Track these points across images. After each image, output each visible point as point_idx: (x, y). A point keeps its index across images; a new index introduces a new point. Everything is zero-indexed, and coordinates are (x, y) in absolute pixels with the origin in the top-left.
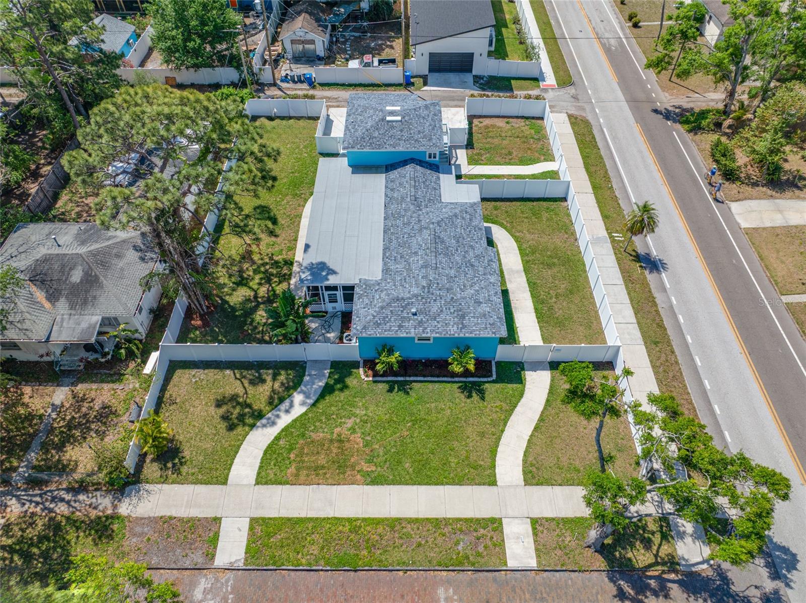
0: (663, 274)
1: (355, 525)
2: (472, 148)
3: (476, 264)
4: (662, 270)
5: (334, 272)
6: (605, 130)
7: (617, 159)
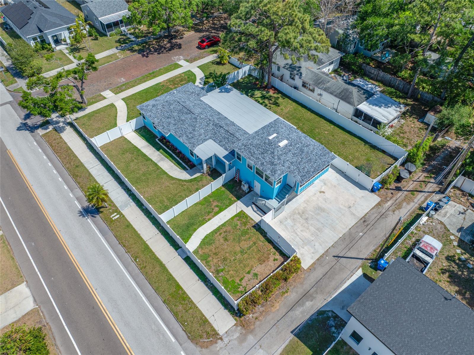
0: (80, 208)
1: (155, 77)
2: (254, 227)
3: (167, 120)
4: (81, 210)
5: (220, 92)
6: (173, 340)
7: (144, 298)
